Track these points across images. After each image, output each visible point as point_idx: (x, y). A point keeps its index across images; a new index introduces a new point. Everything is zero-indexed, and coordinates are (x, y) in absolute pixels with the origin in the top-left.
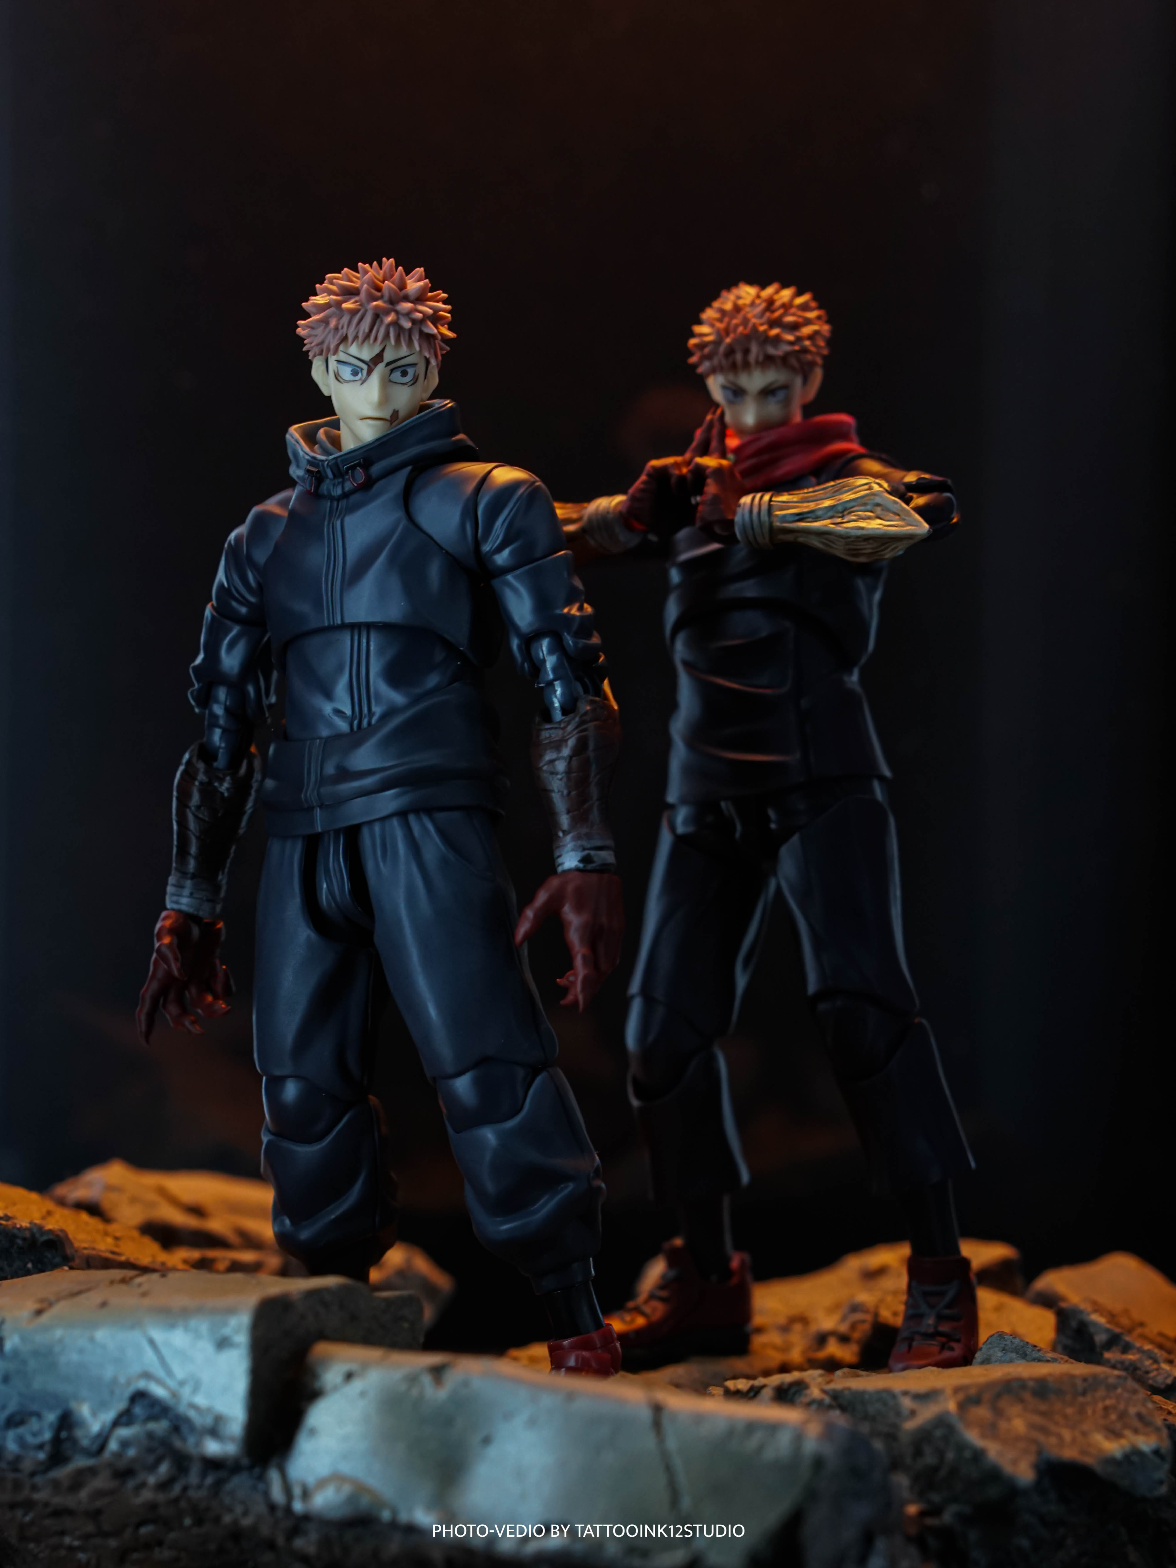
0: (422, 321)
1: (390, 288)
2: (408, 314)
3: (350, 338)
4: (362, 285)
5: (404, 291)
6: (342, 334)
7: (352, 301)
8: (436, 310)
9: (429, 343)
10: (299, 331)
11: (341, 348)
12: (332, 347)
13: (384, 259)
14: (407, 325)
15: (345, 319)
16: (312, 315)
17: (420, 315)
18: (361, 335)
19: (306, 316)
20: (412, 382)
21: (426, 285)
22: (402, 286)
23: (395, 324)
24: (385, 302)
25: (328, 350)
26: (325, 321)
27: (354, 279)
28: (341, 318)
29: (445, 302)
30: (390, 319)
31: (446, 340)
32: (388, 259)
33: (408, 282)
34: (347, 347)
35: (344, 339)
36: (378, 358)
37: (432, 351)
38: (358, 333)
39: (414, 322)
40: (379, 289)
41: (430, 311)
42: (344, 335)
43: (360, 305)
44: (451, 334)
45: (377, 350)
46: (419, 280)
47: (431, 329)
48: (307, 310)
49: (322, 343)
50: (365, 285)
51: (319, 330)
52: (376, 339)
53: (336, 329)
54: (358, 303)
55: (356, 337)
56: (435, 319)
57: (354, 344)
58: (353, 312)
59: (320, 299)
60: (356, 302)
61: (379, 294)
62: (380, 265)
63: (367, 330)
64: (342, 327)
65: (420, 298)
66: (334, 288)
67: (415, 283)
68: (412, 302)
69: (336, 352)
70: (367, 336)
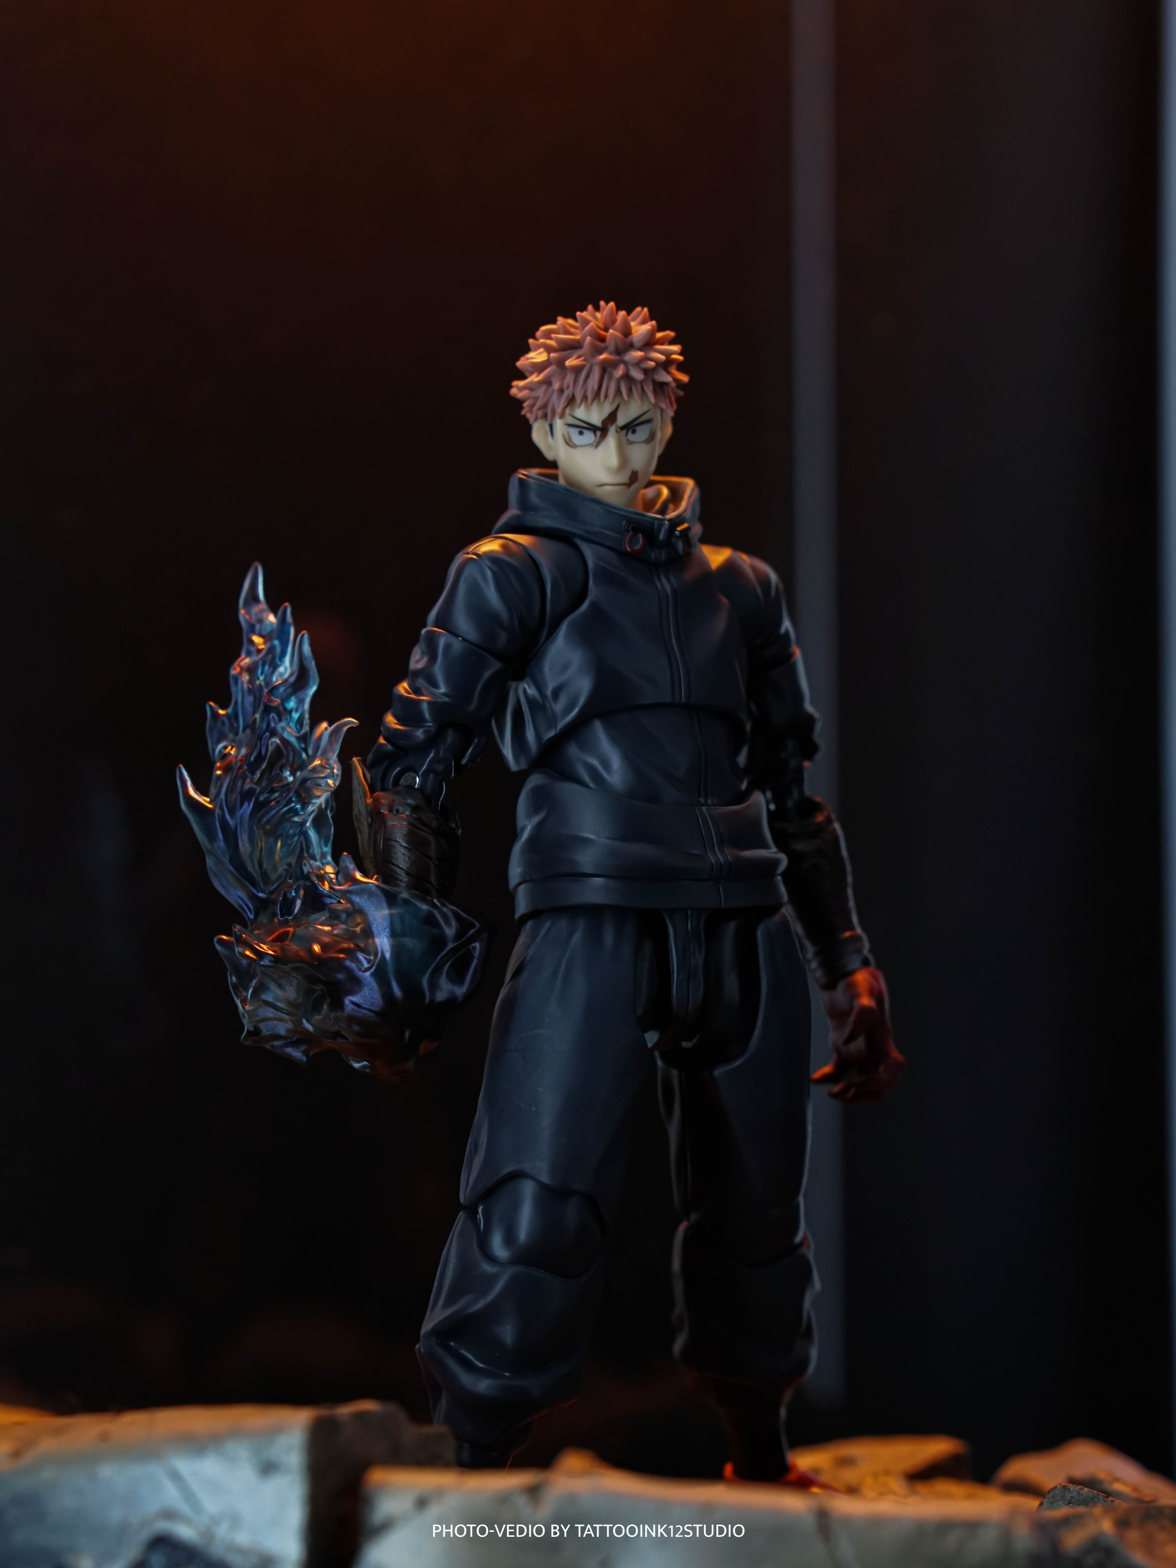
0: (654, 370)
1: (615, 337)
2: (638, 363)
3: (578, 398)
4: (584, 338)
5: (629, 338)
6: (568, 395)
7: (575, 357)
8: (667, 354)
9: (663, 392)
10: (514, 391)
11: (568, 411)
12: (559, 410)
13: (602, 303)
14: (638, 375)
15: (570, 378)
16: (527, 374)
17: (652, 364)
18: (590, 395)
19: (522, 376)
20: (650, 439)
21: (652, 326)
22: (627, 332)
23: (627, 377)
24: (611, 353)
25: (554, 412)
26: (547, 382)
27: (573, 330)
28: (564, 378)
29: (672, 342)
30: (620, 372)
31: (680, 385)
32: (607, 303)
33: (632, 324)
34: (573, 409)
35: (571, 401)
36: (612, 418)
37: (667, 401)
38: (585, 391)
39: (646, 371)
40: (603, 339)
41: (662, 357)
42: (571, 396)
43: (584, 360)
44: (684, 378)
45: (607, 409)
46: (644, 322)
47: (664, 377)
48: (522, 370)
49: (545, 406)
50: (589, 337)
51: (540, 392)
52: (606, 396)
53: (561, 391)
54: (582, 358)
55: (585, 397)
56: (666, 365)
57: (583, 406)
58: (577, 370)
59: (537, 356)
60: (579, 357)
61: (602, 345)
62: (597, 308)
63: (596, 387)
64: (568, 387)
65: (649, 343)
66: (552, 343)
67: (641, 329)
68: (640, 349)
69: (562, 416)
70: (597, 394)
